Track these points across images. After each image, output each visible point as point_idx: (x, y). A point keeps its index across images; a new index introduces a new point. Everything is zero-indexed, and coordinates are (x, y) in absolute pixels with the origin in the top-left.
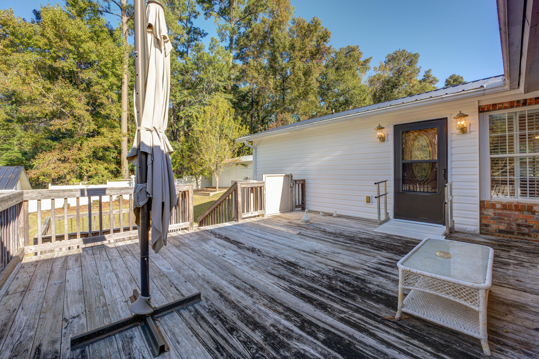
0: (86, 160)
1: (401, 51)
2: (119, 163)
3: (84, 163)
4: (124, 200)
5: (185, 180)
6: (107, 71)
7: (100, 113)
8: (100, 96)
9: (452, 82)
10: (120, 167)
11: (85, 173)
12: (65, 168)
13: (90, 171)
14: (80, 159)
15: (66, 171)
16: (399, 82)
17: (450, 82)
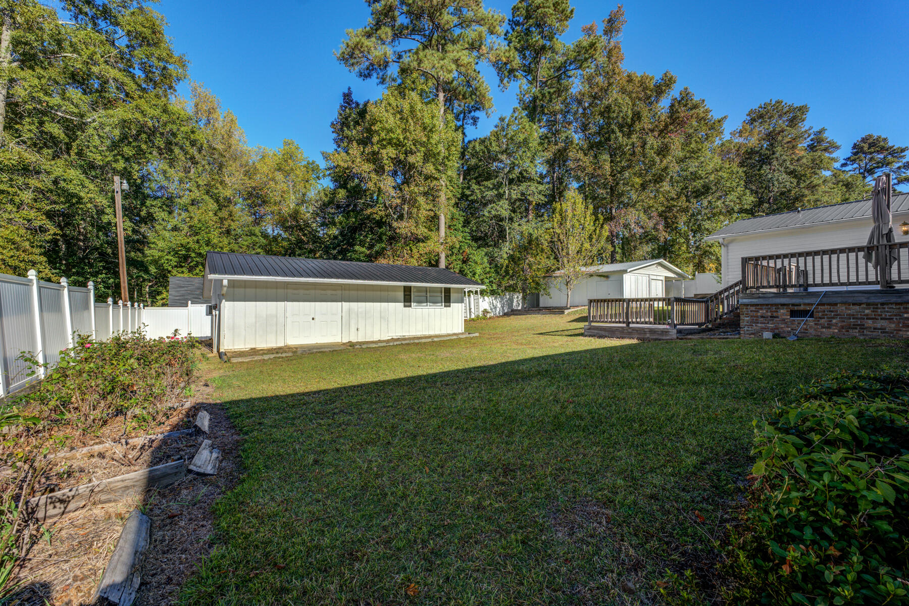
1: (773, 103)
9: (866, 148)
16: (773, 154)
17: (862, 147)
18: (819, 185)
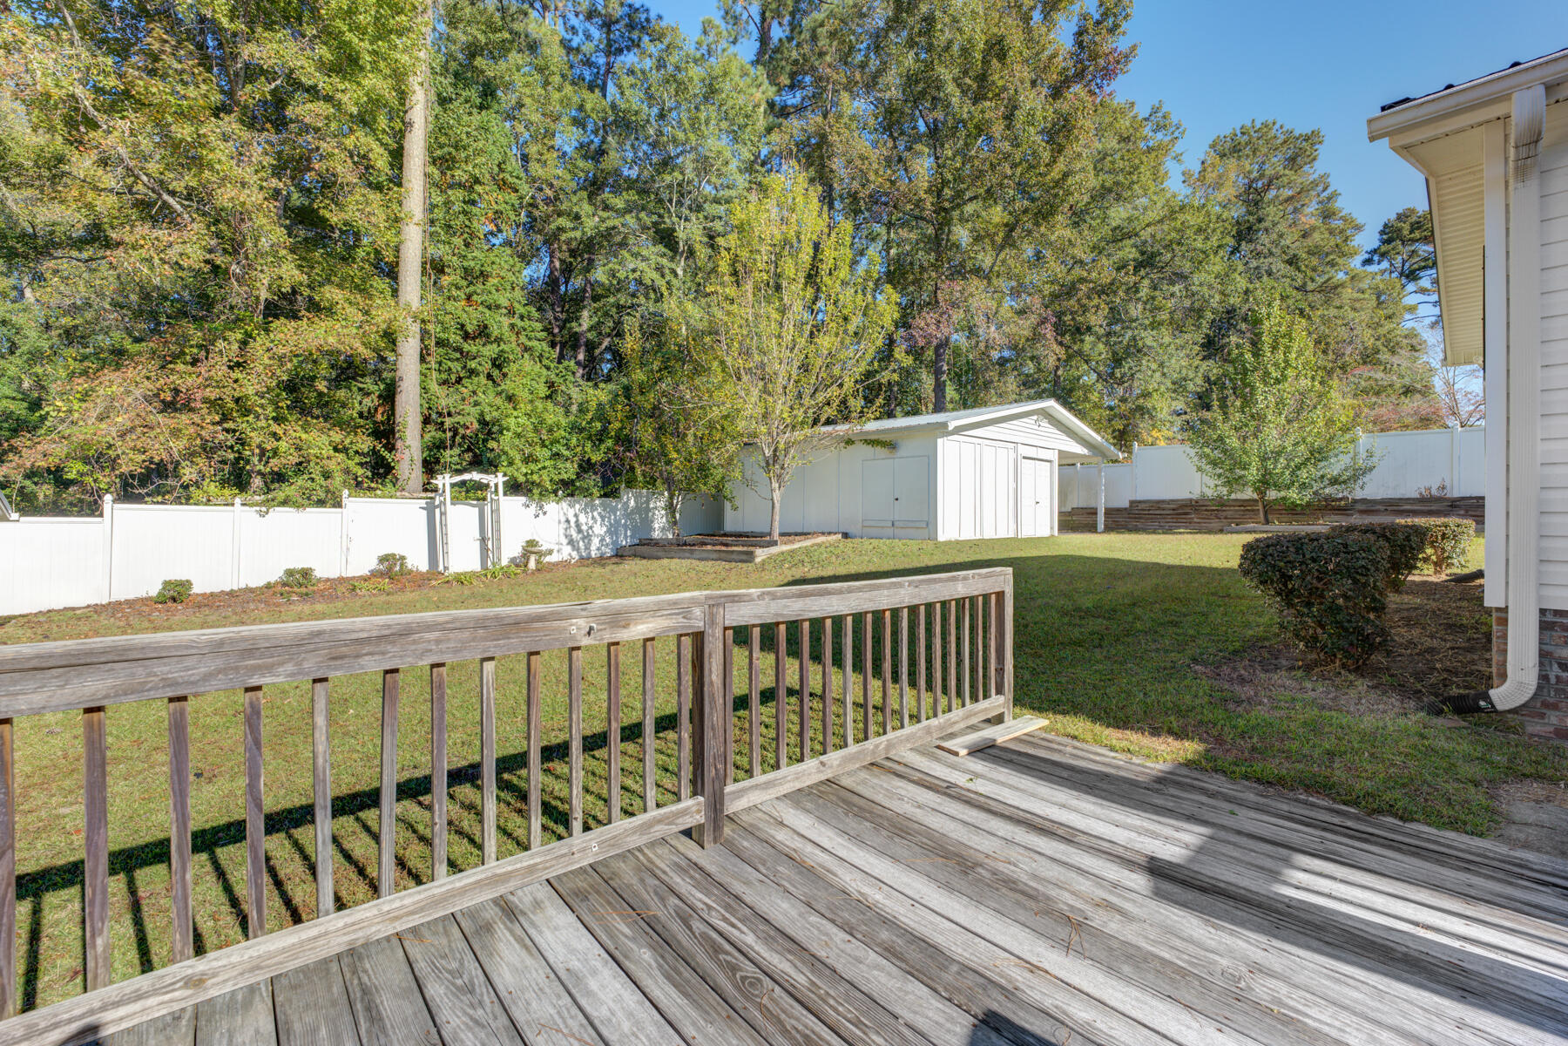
0: (262, 406)
1: (1258, 126)
2: (386, 433)
3: (251, 418)
4: (410, 572)
5: (626, 504)
6: (356, 40)
7: (324, 220)
8: (323, 145)
9: (1406, 232)
10: (391, 448)
11: (255, 460)
12: (175, 433)
13: (275, 452)
14: (237, 400)
15: (177, 446)
16: (1260, 220)
17: (1400, 230)
18: (1342, 285)
